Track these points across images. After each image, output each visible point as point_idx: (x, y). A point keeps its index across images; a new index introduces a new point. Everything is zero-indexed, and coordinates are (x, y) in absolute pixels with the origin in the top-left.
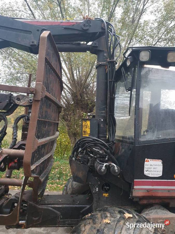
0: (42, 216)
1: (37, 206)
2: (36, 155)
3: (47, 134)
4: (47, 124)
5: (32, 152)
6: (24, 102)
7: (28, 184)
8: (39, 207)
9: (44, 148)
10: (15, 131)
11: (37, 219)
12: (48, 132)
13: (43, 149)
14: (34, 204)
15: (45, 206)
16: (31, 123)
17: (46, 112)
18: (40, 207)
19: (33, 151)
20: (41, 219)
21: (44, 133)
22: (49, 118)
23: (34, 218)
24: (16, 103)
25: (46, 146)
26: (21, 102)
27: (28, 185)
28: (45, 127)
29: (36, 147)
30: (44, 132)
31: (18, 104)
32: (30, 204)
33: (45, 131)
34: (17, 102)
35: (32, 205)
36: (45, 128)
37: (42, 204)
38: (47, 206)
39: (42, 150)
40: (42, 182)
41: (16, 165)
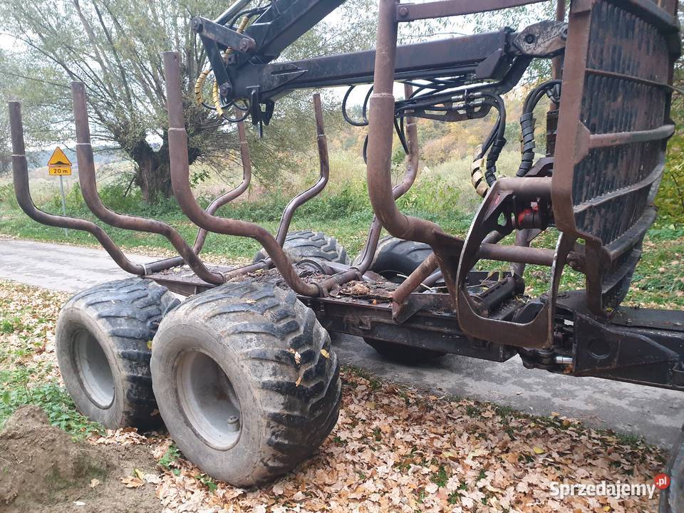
0: (618, 352)
1: (603, 326)
2: (587, 178)
3: (621, 123)
4: (620, 89)
5: (572, 166)
6: (547, 44)
7: (571, 260)
8: (608, 329)
9: (615, 166)
10: (526, 131)
11: (603, 357)
12: (626, 118)
13: (611, 166)
14: (594, 321)
15: (626, 329)
16: (566, 85)
17: (614, 48)
18: (612, 330)
19: (576, 162)
20: (615, 360)
21: (611, 117)
22: (628, 69)
23: (596, 356)
24: (525, 50)
25: (620, 160)
26: (539, 46)
27: (571, 263)
28: (615, 99)
29: (584, 150)
30: (611, 113)
31: (529, 52)
32: (581, 318)
33: (613, 111)
34: (527, 48)
35: (587, 322)
36: (614, 101)
37: (618, 325)
38: (632, 329)
39: (606, 168)
40: (612, 260)
41: (537, 217)
